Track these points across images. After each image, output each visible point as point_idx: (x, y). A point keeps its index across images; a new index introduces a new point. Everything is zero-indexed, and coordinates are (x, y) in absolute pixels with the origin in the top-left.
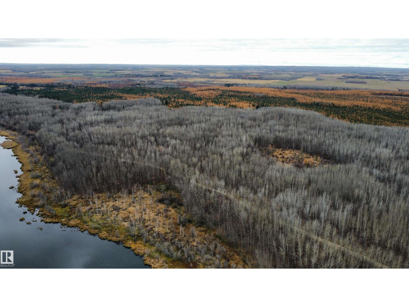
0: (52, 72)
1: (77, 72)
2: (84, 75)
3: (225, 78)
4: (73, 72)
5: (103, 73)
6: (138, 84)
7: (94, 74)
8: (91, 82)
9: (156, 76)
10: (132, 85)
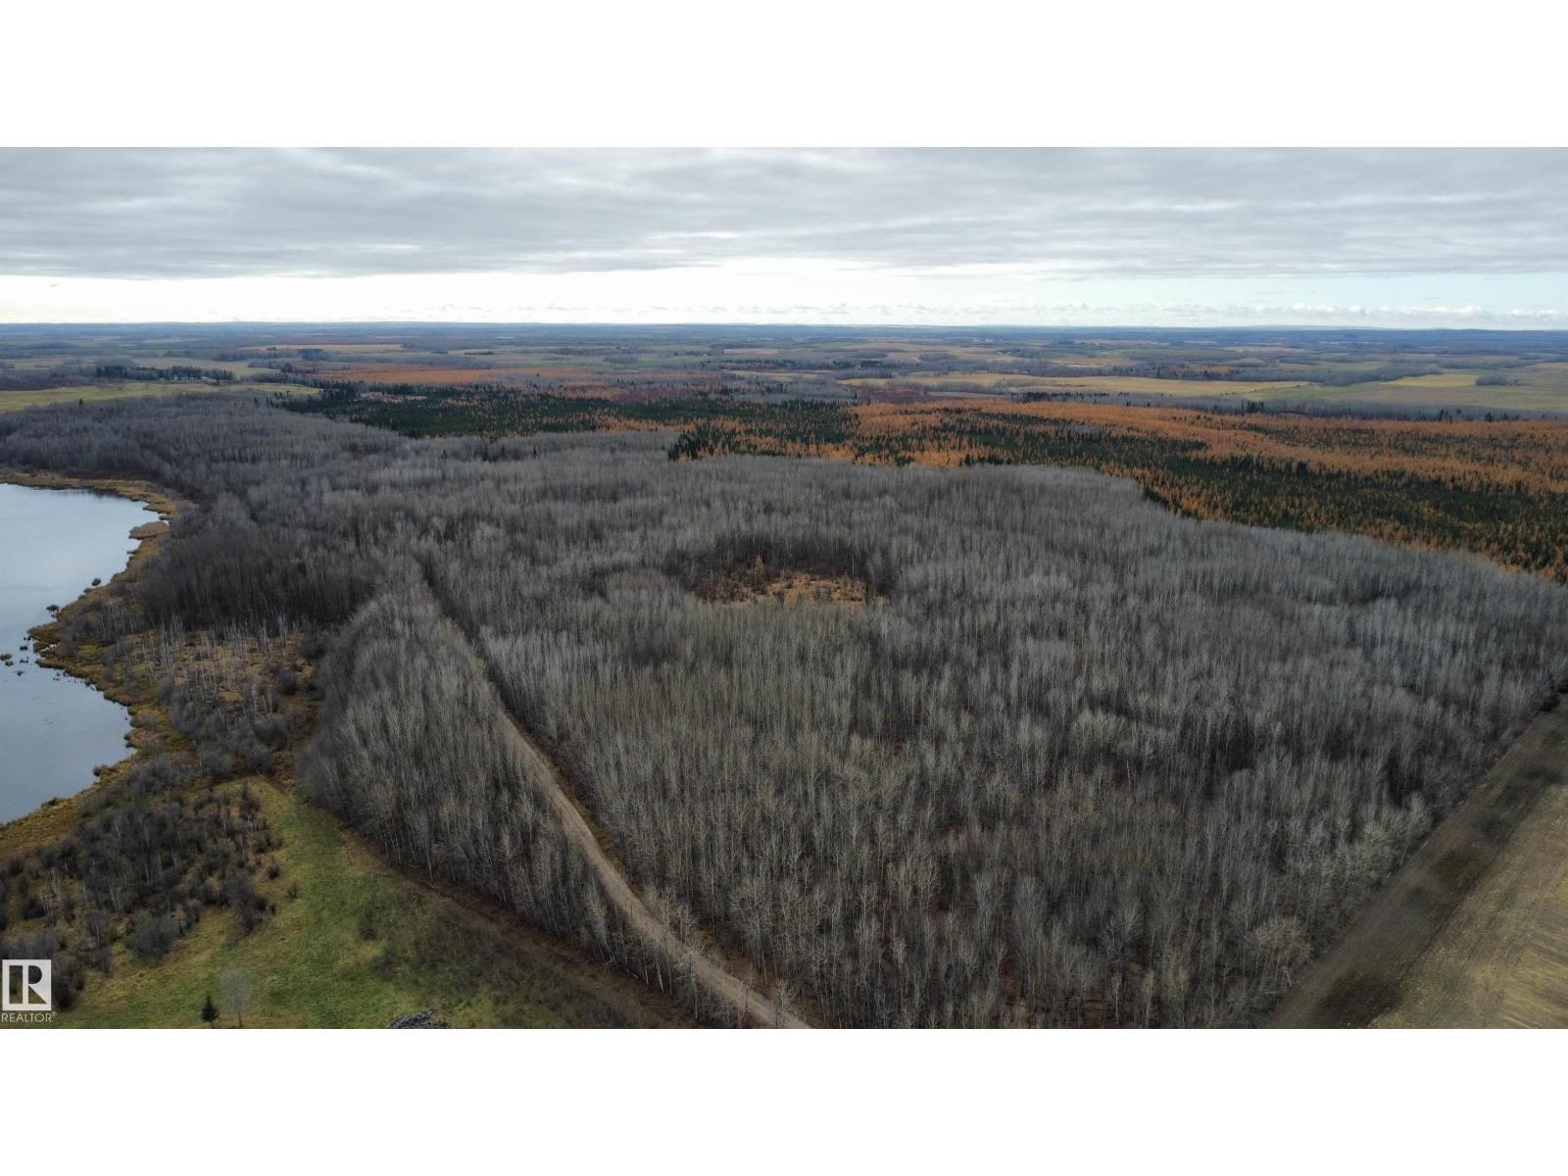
0: (517, 352)
2: (606, 360)
3: (1094, 375)
4: (581, 353)
5: (676, 354)
6: (725, 391)
7: (644, 358)
8: (585, 383)
9: (848, 365)
10: (701, 393)
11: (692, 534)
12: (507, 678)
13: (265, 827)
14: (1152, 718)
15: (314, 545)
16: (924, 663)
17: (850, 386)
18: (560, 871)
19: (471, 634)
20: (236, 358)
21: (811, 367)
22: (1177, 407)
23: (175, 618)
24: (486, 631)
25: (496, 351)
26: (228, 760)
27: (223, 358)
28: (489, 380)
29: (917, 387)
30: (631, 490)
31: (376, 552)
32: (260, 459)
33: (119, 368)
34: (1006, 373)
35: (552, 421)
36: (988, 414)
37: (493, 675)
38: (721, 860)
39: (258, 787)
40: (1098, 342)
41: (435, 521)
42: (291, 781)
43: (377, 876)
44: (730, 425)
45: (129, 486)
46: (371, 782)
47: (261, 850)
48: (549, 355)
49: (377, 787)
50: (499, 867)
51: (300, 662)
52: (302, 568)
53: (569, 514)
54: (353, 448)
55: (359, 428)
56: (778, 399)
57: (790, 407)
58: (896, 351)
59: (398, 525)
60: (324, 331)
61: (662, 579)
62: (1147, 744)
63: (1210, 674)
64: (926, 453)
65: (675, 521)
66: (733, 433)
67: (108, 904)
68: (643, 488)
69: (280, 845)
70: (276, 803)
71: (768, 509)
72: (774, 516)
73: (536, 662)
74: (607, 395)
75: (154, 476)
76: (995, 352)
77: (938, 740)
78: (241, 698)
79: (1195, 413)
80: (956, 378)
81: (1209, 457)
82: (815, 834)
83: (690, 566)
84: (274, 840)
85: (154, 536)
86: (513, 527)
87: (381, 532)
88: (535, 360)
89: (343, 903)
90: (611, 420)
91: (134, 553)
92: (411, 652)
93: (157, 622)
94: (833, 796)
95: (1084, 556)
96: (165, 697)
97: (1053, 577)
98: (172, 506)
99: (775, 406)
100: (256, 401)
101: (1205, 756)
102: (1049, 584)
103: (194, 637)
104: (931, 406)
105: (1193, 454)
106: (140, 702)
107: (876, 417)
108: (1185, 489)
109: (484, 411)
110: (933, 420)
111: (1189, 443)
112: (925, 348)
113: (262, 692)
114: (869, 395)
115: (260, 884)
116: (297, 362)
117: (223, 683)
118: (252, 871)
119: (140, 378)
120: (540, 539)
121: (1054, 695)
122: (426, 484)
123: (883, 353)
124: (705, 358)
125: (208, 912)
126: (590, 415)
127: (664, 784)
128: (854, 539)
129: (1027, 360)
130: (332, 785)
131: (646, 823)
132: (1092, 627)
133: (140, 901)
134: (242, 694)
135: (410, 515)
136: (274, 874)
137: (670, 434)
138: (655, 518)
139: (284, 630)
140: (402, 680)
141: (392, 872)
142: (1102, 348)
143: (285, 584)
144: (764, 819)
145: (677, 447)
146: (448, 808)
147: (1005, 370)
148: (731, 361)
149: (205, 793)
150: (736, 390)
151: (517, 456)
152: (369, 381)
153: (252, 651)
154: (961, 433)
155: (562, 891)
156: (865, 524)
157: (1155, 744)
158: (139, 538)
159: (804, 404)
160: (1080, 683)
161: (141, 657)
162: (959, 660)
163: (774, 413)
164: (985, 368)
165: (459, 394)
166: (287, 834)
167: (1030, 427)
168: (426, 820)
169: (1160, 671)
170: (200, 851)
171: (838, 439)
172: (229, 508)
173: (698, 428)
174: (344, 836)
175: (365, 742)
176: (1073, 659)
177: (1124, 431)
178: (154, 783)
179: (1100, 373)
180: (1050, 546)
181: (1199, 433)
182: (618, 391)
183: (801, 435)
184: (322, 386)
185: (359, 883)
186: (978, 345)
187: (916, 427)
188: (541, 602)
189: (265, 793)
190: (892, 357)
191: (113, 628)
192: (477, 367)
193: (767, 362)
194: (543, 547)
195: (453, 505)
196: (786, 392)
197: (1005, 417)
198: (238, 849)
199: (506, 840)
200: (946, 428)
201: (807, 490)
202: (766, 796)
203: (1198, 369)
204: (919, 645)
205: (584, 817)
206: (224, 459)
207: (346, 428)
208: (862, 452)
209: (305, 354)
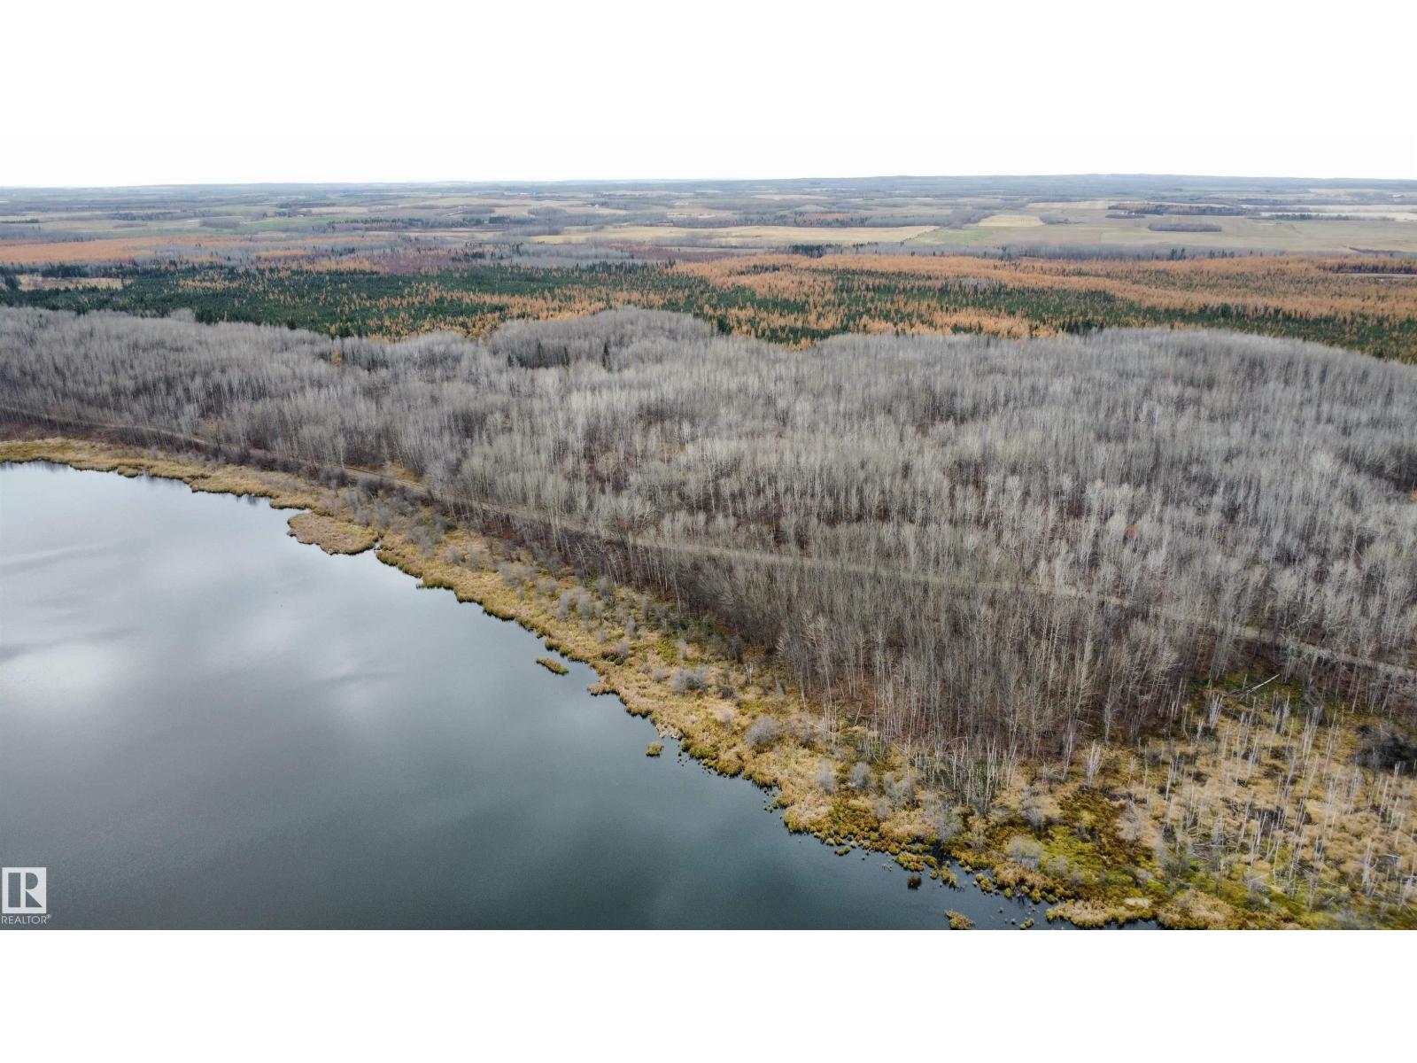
1: (163, 214)
2: (204, 224)
5: (266, 215)
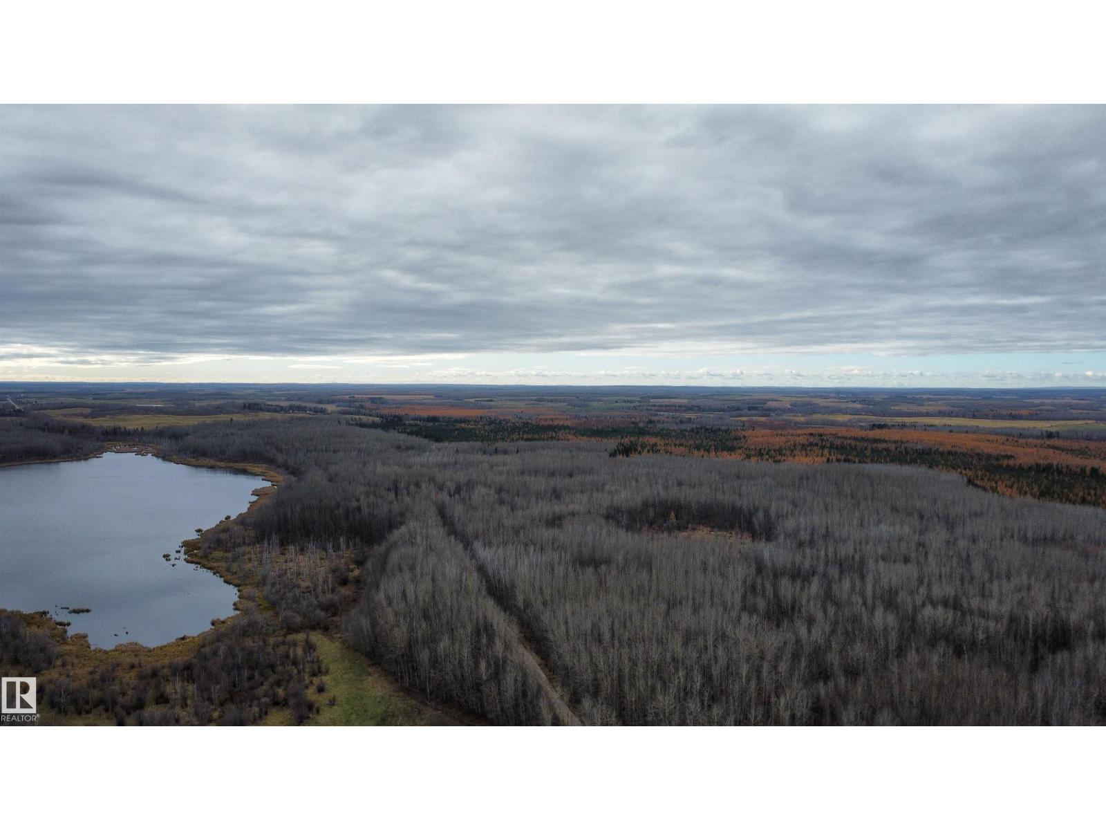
0: (508, 400)
2: (569, 405)
4: (552, 401)
5: (617, 402)
6: (650, 422)
7: (595, 404)
8: (553, 417)
9: (738, 409)
10: (633, 423)
11: (625, 497)
12: (490, 572)
13: (318, 661)
14: (984, 614)
15: (367, 494)
16: (799, 575)
17: (741, 421)
18: (520, 690)
19: (467, 545)
20: (329, 402)
21: (711, 410)
22: (990, 434)
23: (274, 536)
24: (478, 545)
25: (495, 399)
26: (298, 619)
27: (321, 402)
28: (489, 414)
29: (790, 422)
30: (583, 472)
31: (408, 500)
32: (338, 451)
33: (256, 404)
34: (856, 414)
35: (530, 436)
36: (842, 437)
37: (481, 569)
38: (640, 684)
39: (316, 637)
40: (925, 397)
41: (448, 483)
42: (339, 635)
43: (390, 695)
44: (653, 440)
45: (254, 467)
46: (393, 626)
47: (314, 675)
48: (529, 402)
49: (396, 629)
50: (478, 687)
51: (352, 567)
52: (359, 509)
53: (540, 483)
54: (399, 447)
55: (403, 436)
56: (688, 427)
57: (696, 431)
58: (773, 400)
59: (424, 486)
60: (386, 388)
61: (603, 522)
62: (980, 632)
63: (1029, 589)
64: (796, 458)
65: (613, 488)
66: (656, 445)
67: (210, 699)
68: (591, 471)
69: (327, 672)
70: (327, 648)
71: (680, 484)
72: (684, 488)
73: (512, 562)
74: (569, 423)
75: (271, 462)
76: (847, 402)
77: (811, 621)
78: (311, 585)
79: (1004, 438)
80: (818, 417)
81: (1018, 464)
82: (714, 672)
83: (623, 516)
84: (323, 669)
85: (267, 494)
86: (500, 490)
87: (412, 488)
88: (521, 405)
89: (366, 711)
90: (570, 437)
91: (253, 503)
92: (426, 555)
93: (263, 539)
94: (727, 649)
95: (922, 517)
96: (263, 582)
97: (898, 527)
98: (280, 478)
99: (686, 430)
100: (339, 421)
101: (1029, 644)
102: (894, 531)
103: (285, 549)
104: (799, 432)
105: (1005, 462)
106: (246, 584)
107: (758, 437)
108: (1000, 483)
109: (485, 431)
110: (801, 440)
111: (1001, 456)
112: (795, 399)
113: (325, 581)
114: (754, 425)
115: (311, 694)
116: (368, 405)
117: (301, 576)
118: (307, 687)
119: (268, 411)
120: (518, 496)
121: (902, 596)
122: (444, 466)
123: (764, 402)
124: (637, 404)
125: (274, 710)
126: (556, 434)
127: (599, 636)
128: (743, 503)
129: (871, 407)
130: (365, 632)
131: (585, 659)
132: (930, 557)
133: (231, 699)
134: (312, 583)
135: (432, 480)
136: (321, 690)
137: (612, 443)
138: (600, 488)
139: (343, 546)
140: (418, 569)
141: (401, 694)
142: (929, 399)
143: (347, 518)
144: (674, 659)
145: (615, 451)
146: (443, 645)
147: (856, 412)
148: (655, 406)
149: (281, 639)
150: (658, 421)
151: (505, 452)
152: (412, 414)
153: (322, 559)
154: (823, 447)
155: (521, 701)
156: (750, 495)
157: (986, 631)
158: (257, 496)
159: (706, 430)
160: (923, 590)
161: (250, 559)
162: (825, 575)
163: (685, 434)
164: (840, 411)
165: (470, 421)
166: (332, 667)
167: (875, 444)
168: (428, 654)
169: (987, 585)
170: (274, 672)
171: (731, 449)
172: (316, 476)
173: (631, 442)
174: (370, 670)
175: (390, 604)
176: (916, 576)
177: (949, 448)
178: (248, 630)
179: (928, 415)
180: (894, 509)
181: (1008, 449)
182: (576, 421)
183: (704, 447)
184: (382, 417)
185: (378, 700)
186: (835, 398)
187: (789, 444)
188: (517, 531)
189: (320, 642)
190: (770, 404)
191: (234, 542)
192: (483, 407)
193: (680, 406)
194: (519, 501)
195: (461, 477)
196: (693, 423)
197: (855, 439)
198: (299, 672)
199: (483, 665)
200: (811, 444)
201: (709, 474)
202: (676, 646)
203: (1005, 412)
204: (793, 563)
205: (540, 665)
206: (316, 450)
207: (393, 435)
208: (748, 457)
209: (373, 400)
